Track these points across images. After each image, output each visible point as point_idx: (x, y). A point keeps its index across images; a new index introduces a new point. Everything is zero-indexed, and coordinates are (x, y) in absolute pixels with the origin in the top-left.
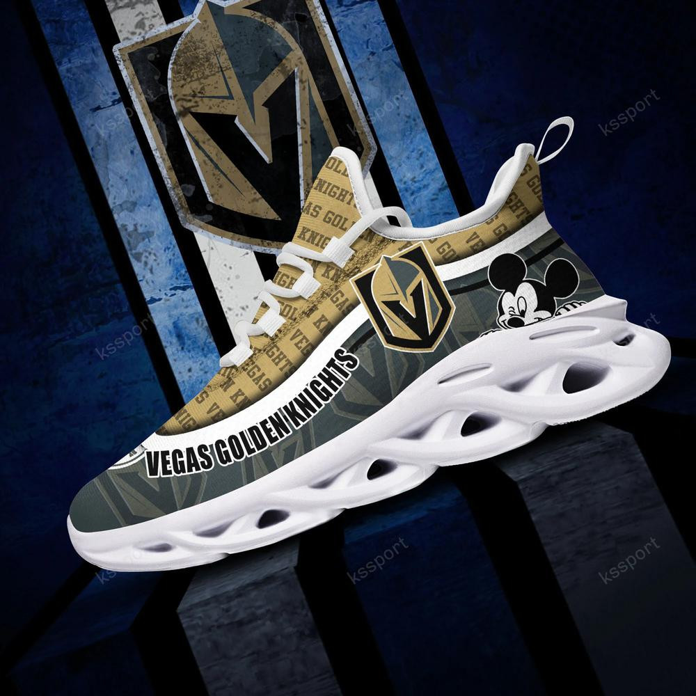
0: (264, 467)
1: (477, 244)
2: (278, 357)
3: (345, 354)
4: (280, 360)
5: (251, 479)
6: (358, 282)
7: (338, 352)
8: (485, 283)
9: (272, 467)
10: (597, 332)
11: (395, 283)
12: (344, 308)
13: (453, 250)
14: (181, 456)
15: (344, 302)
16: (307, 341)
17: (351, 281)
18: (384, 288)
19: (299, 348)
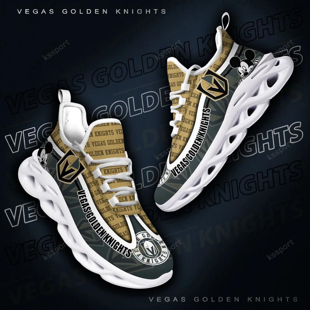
0: (202, 154)
1: (223, 60)
2: (189, 121)
3: (205, 109)
4: (190, 122)
5: (201, 159)
6: (198, 88)
7: (203, 110)
8: (231, 68)
9: (205, 153)
10: (268, 66)
11: (207, 83)
12: (198, 97)
13: (217, 65)
14: (180, 166)
15: (197, 96)
16: (194, 112)
17: (196, 89)
18: (206, 86)
19: (193, 115)
